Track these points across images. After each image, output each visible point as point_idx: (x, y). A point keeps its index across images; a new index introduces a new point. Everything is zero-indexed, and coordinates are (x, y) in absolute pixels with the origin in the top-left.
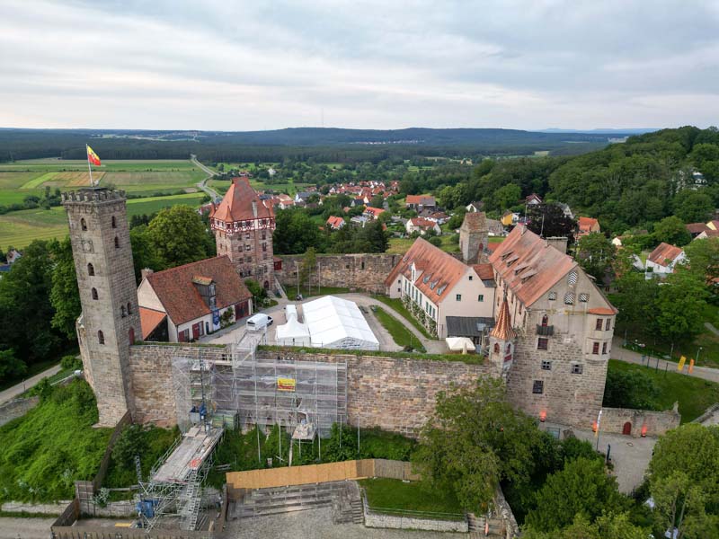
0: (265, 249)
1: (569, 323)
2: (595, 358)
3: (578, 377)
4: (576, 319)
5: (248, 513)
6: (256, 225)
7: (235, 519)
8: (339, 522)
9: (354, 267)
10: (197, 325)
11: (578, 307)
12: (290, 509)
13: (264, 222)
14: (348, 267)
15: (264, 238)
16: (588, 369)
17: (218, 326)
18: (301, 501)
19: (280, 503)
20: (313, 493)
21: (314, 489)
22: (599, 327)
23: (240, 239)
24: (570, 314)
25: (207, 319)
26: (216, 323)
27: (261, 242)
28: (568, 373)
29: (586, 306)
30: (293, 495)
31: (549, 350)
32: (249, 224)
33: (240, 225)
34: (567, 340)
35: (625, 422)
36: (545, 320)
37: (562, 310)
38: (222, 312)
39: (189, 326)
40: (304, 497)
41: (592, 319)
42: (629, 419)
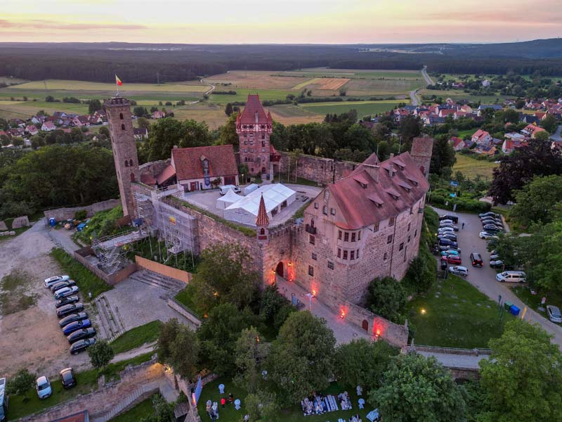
0: (263, 145)
1: (325, 228)
2: (339, 260)
3: (332, 272)
4: (329, 227)
5: (137, 278)
6: (257, 128)
7: (131, 278)
8: (161, 297)
9: (326, 169)
10: (195, 183)
11: (330, 218)
12: (153, 284)
13: (263, 127)
14: (322, 167)
15: (263, 137)
16: (337, 268)
17: (209, 187)
18: (159, 283)
19: (150, 280)
20: (166, 281)
21: (167, 279)
22: (340, 237)
23: (245, 136)
24: (325, 221)
25: (201, 181)
26: (207, 185)
27: (261, 140)
28: (326, 266)
29: (334, 219)
30: (159, 279)
31: (316, 245)
32: (251, 127)
33: (245, 127)
34: (325, 242)
35: (364, 319)
36: (313, 222)
37: (322, 217)
38: (212, 179)
39: (188, 182)
40: (162, 282)
41: (337, 230)
42: (366, 318)
